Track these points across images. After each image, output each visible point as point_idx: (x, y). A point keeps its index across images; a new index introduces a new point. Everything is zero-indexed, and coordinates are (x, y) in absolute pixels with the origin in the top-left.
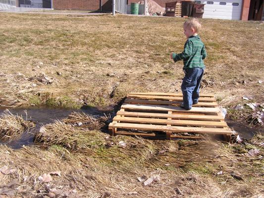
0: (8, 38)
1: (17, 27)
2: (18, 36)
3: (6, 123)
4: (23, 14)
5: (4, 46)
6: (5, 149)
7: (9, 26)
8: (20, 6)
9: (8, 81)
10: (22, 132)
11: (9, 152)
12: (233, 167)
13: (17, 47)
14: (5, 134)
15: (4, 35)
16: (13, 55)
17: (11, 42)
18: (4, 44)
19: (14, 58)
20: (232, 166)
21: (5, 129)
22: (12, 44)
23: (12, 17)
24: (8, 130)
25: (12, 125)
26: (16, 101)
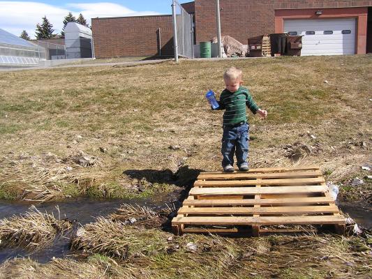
0: (34, 104)
1: (46, 88)
2: (48, 100)
3: (31, 225)
4: (54, 70)
5: (29, 116)
6: (28, 264)
7: (36, 88)
8: (51, 59)
9: (34, 166)
10: (53, 237)
11: (33, 268)
12: (349, 273)
13: (46, 117)
14: (31, 240)
15: (29, 101)
16: (40, 128)
17: (39, 110)
18: (30, 113)
19: (43, 132)
20: (346, 272)
21: (31, 233)
22: (40, 112)
23: (41, 75)
24: (34, 235)
25: (40, 228)
26: (45, 192)
